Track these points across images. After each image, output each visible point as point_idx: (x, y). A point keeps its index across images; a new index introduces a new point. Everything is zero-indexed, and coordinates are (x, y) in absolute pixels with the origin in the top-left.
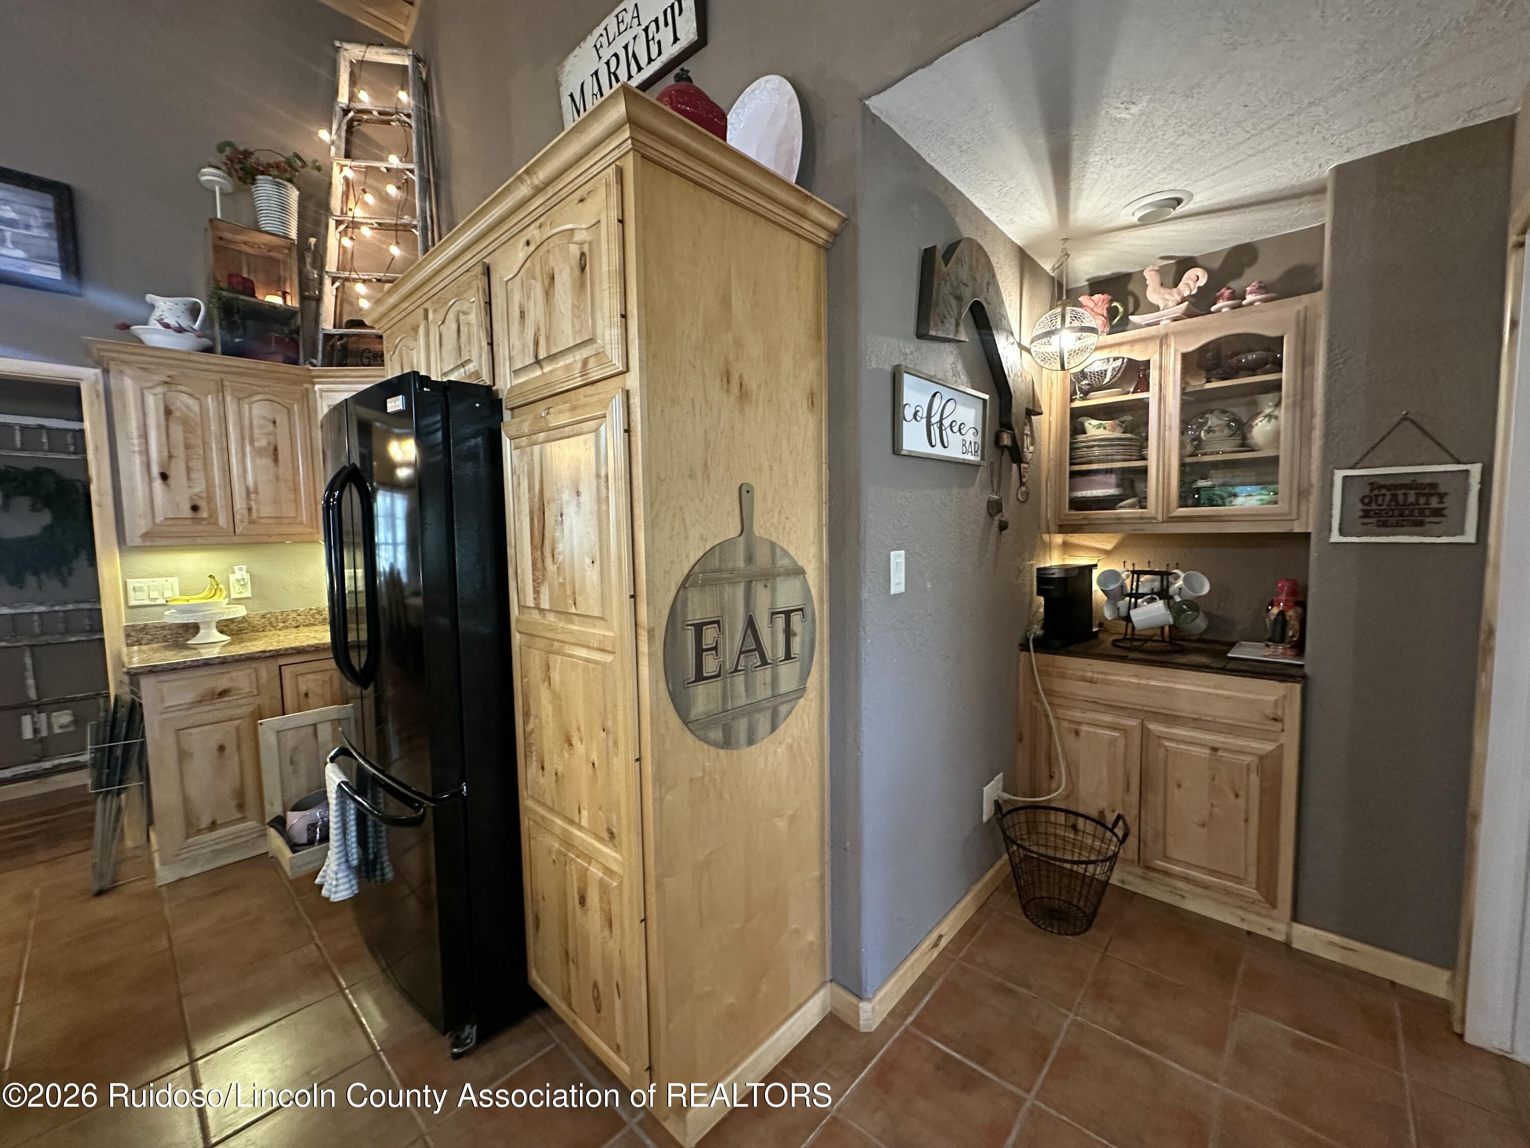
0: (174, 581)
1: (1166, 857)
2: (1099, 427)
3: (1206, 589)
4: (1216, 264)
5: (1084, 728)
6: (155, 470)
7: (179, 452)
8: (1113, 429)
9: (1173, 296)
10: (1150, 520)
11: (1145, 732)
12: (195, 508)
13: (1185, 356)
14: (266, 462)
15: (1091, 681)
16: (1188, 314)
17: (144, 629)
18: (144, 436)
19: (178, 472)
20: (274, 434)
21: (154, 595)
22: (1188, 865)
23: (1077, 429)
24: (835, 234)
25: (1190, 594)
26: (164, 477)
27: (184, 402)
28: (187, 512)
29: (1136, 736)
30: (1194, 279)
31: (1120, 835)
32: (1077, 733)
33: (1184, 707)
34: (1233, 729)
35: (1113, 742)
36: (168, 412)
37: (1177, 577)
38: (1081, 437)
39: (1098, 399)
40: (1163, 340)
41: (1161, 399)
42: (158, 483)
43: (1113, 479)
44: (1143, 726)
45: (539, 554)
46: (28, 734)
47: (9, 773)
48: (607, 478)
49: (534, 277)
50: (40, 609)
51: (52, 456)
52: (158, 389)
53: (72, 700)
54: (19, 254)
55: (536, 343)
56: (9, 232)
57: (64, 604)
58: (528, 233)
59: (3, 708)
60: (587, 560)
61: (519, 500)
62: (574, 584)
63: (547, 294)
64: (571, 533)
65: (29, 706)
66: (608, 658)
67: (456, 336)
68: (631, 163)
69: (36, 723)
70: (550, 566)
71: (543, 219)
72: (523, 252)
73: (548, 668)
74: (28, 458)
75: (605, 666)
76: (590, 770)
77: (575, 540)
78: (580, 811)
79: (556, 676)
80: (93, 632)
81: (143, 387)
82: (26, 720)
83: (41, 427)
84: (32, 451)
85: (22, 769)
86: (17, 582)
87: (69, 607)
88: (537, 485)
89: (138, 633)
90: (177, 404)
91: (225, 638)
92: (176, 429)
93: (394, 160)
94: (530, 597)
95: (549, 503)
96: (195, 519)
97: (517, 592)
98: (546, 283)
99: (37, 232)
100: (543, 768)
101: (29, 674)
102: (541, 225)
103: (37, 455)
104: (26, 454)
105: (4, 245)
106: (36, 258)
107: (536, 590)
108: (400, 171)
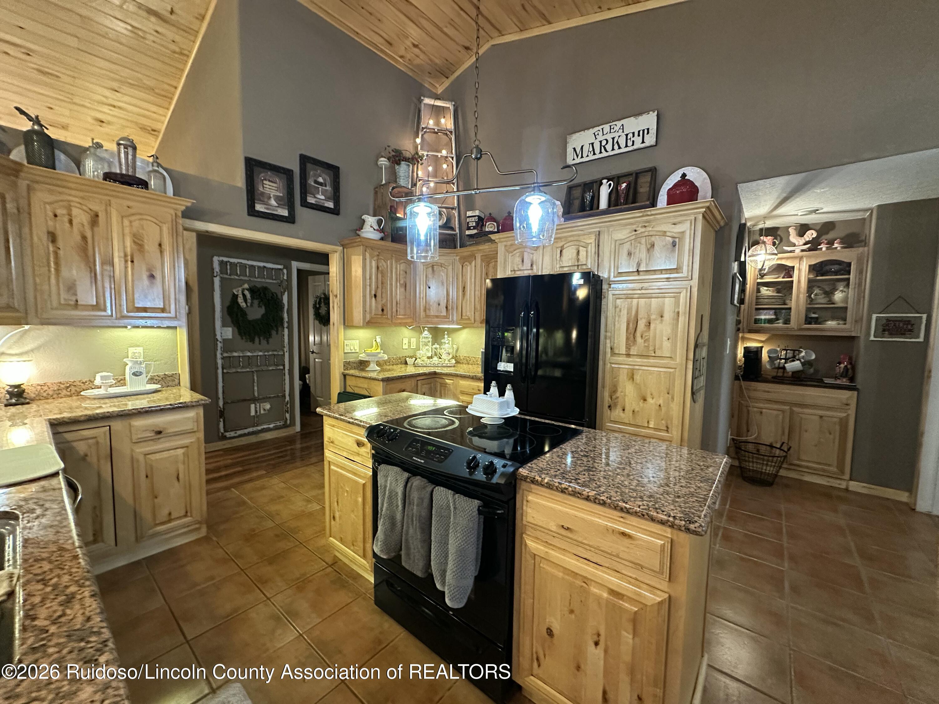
0: (358, 341)
1: (799, 459)
2: (767, 290)
3: (813, 357)
4: (818, 228)
5: (764, 410)
6: (373, 293)
7: (380, 286)
8: (773, 292)
9: (802, 241)
10: (792, 329)
11: (792, 412)
12: (383, 310)
13: (810, 266)
14: (403, 290)
15: (768, 392)
16: (810, 250)
17: (349, 363)
18: (370, 278)
19: (379, 295)
20: (405, 278)
21: (352, 348)
22: (809, 461)
23: (758, 291)
24: (721, 227)
25: (808, 358)
26: (375, 296)
27: (382, 264)
28: (380, 312)
29: (788, 414)
30: (811, 235)
31: (786, 450)
32: (761, 413)
33: (809, 401)
34: (829, 409)
35: (777, 416)
36: (378, 268)
37: (802, 352)
38: (759, 294)
39: (767, 279)
40: (801, 258)
41: (799, 281)
42: (374, 299)
43: (772, 312)
44: (791, 409)
45: (632, 336)
46: (253, 413)
47: (246, 431)
48: (678, 313)
49: (640, 243)
50: (261, 353)
51: (268, 281)
52: (375, 258)
53: (270, 397)
54: (323, 197)
55: (639, 265)
56: (321, 188)
57: (268, 352)
58: (634, 227)
59: (245, 400)
60: (665, 338)
61: (619, 316)
62: (655, 346)
63: (648, 250)
64: (655, 329)
65: (254, 400)
66: (672, 370)
67: (575, 254)
68: (700, 217)
69: (256, 408)
70: (639, 340)
71: (646, 225)
72: (630, 233)
73: (633, 375)
74: (260, 281)
75: (670, 373)
76: (657, 408)
77: (658, 332)
78: (648, 422)
79: (637, 377)
80: (277, 365)
81: (372, 257)
82: (253, 406)
83: (265, 267)
84: (262, 278)
85: (251, 430)
86: (253, 341)
87: (270, 353)
88: (634, 313)
89: (347, 365)
90: (380, 265)
91: (378, 368)
92: (380, 275)
93: (444, 152)
94: (623, 351)
95: (641, 319)
96: (382, 315)
97: (611, 349)
98: (649, 246)
99: (328, 188)
100: (624, 410)
101: (255, 384)
102: (645, 227)
103: (263, 280)
104: (259, 280)
105: (318, 193)
106: (328, 199)
107: (628, 348)
108: (447, 157)
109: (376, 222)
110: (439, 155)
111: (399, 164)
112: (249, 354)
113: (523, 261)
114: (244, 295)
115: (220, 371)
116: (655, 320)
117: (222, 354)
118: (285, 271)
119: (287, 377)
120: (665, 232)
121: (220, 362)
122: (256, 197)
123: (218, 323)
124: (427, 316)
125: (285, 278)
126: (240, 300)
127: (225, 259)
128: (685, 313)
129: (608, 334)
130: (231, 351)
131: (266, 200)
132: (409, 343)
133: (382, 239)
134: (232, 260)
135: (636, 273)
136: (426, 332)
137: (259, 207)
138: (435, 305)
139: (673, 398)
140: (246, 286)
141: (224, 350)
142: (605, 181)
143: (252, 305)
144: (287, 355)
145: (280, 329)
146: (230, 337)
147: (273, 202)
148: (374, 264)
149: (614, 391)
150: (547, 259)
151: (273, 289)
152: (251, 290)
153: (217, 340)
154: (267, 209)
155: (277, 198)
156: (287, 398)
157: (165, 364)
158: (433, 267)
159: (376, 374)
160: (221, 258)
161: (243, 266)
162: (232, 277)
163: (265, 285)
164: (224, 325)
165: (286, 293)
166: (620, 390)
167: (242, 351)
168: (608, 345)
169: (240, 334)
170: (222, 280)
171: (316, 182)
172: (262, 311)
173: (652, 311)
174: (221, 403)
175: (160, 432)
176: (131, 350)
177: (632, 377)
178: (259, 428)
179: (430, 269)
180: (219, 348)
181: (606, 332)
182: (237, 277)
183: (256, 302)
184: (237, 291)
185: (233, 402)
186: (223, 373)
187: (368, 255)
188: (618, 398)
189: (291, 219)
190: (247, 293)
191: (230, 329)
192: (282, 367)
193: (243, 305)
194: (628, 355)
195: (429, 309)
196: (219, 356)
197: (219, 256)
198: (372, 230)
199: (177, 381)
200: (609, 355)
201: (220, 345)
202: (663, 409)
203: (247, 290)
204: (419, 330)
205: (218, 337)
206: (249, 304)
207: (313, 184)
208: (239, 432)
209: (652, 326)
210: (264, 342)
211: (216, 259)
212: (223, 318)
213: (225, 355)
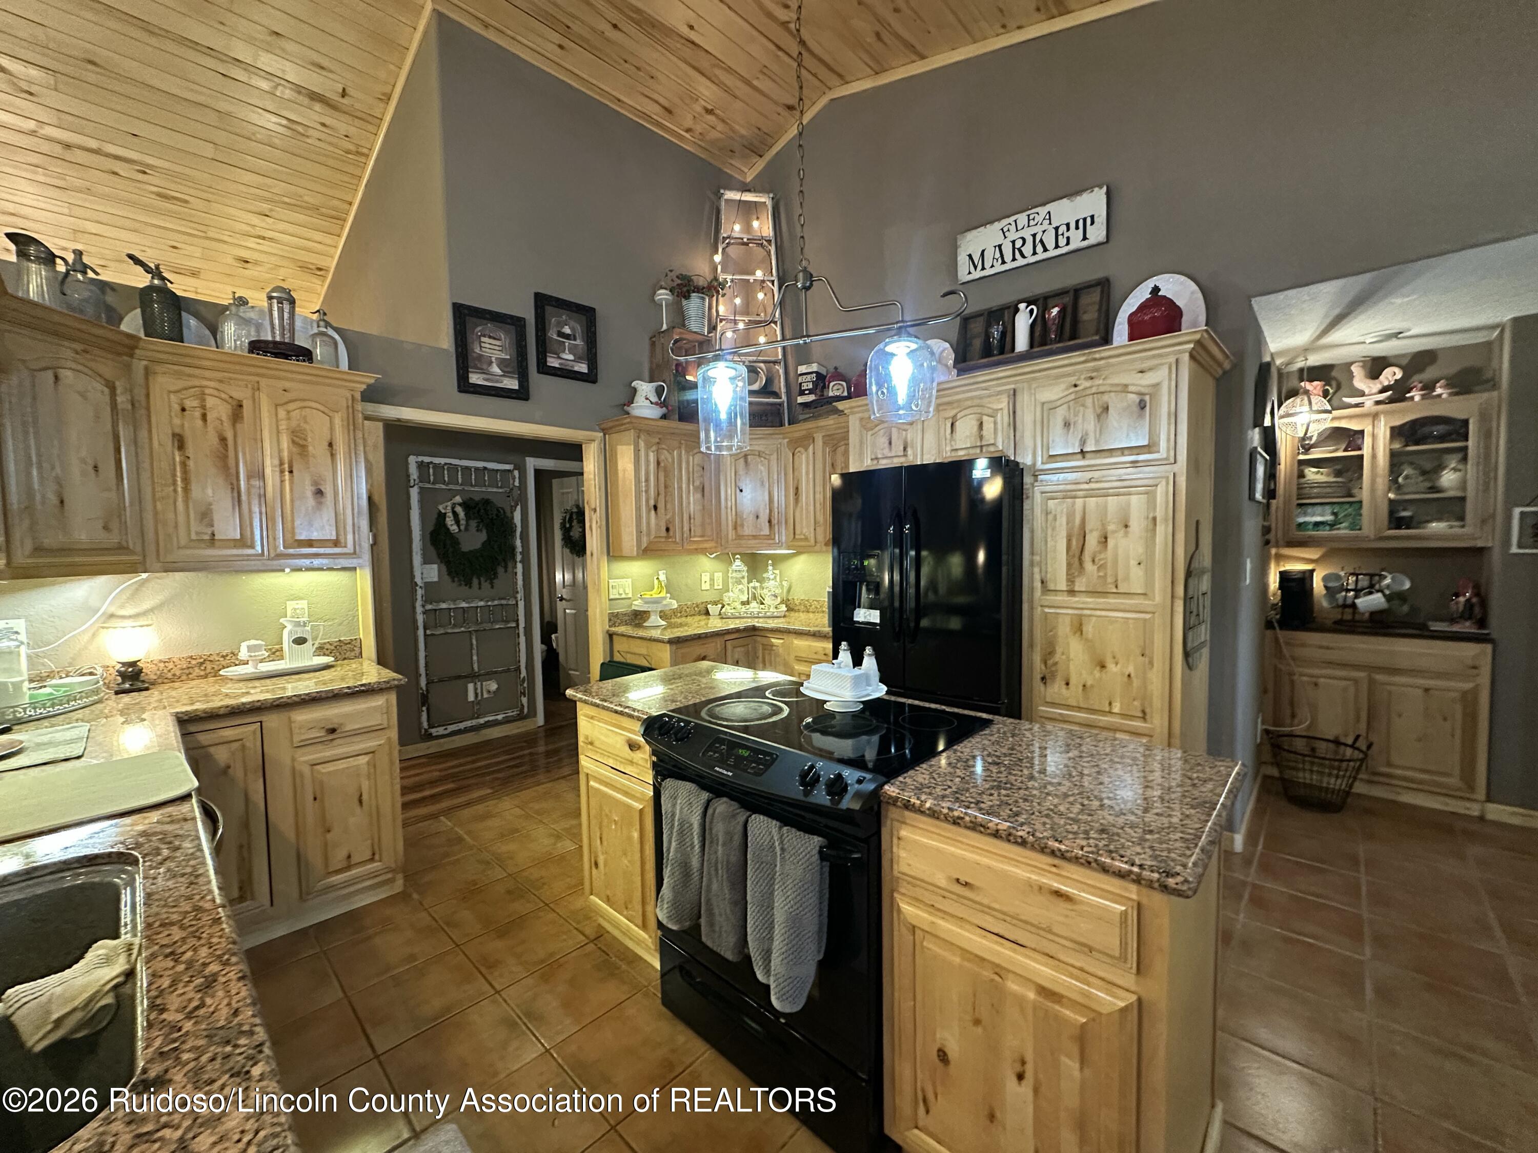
1: (1389, 764)
2: (1318, 473)
3: (1407, 585)
4: (1404, 362)
5: (1322, 680)
6: (652, 503)
7: (662, 491)
8: (1328, 475)
9: (1376, 386)
10: (1366, 539)
11: (1372, 682)
12: (668, 530)
13: (1393, 429)
14: (699, 496)
15: (1328, 648)
16: (1391, 401)
17: (617, 615)
18: (647, 480)
19: (661, 506)
20: (702, 476)
21: (621, 591)
22: (1408, 768)
23: (1301, 475)
25: (1397, 588)
26: (655, 508)
27: (665, 456)
28: (664, 533)
29: (1364, 687)
30: (1391, 375)
31: (1364, 748)
32: (1316, 684)
33: (1404, 664)
34: (1439, 675)
35: (1345, 689)
36: (658, 463)
37: (1385, 577)
38: (1303, 480)
39: (1316, 454)
40: (1375, 416)
41: (1374, 456)
42: (653, 512)
43: (1328, 509)
44: (1369, 676)
45: (1076, 560)
46: (471, 698)
47: (462, 726)
48: (1154, 519)
49: (1083, 405)
50: (482, 603)
51: (490, 490)
52: (654, 448)
53: (496, 672)
54: (571, 357)
55: (1083, 442)
56: (567, 343)
57: (493, 600)
58: (1073, 380)
59: (459, 677)
60: (1133, 563)
61: (1054, 529)
62: (1116, 576)
63: (1099, 416)
64: (1116, 547)
65: (473, 677)
66: (1148, 616)
67: (976, 428)
68: (1186, 357)
69: (476, 689)
70: (1089, 567)
71: (1094, 374)
72: (1067, 389)
73: (1081, 625)
74: (478, 491)
75: (1145, 620)
76: (1126, 679)
77: (1120, 551)
78: (1110, 704)
79: (1089, 629)
80: (507, 622)
81: (648, 447)
82: (471, 686)
83: (485, 468)
84: (481, 486)
85: (469, 724)
86: (469, 584)
87: (496, 602)
88: (1078, 521)
89: (614, 618)
90: (662, 457)
91: (664, 623)
92: (662, 475)
93: (759, 274)
94: (1062, 585)
95: (1091, 531)
96: (668, 537)
97: (1042, 582)
98: (1099, 411)
99: (579, 342)
100: (1067, 684)
101: (474, 652)
102: (1092, 378)
103: (484, 489)
104: (476, 489)
105: (564, 351)
106: (578, 359)
107: (1071, 580)
108: (763, 281)
109: (653, 390)
110: (751, 278)
111: (687, 297)
112: (464, 605)
113: (890, 443)
114: (455, 514)
115: (421, 632)
116: (1114, 532)
117: (423, 606)
118: (516, 473)
119: (522, 639)
120: (1126, 386)
121: (420, 618)
122: (471, 364)
123: (417, 559)
124: (739, 537)
125: (517, 484)
126: (450, 521)
127: (427, 459)
128: (1166, 520)
129: (1037, 558)
130: (438, 602)
131: (485, 367)
132: (712, 580)
133: (664, 417)
134: (437, 460)
135: (1080, 456)
136: (738, 562)
137: (475, 378)
138: (752, 518)
139: (1151, 663)
140: (458, 499)
141: (427, 600)
142: (1022, 306)
143: (466, 529)
144: (521, 604)
145: (510, 565)
146: (436, 579)
147: (495, 369)
148: (652, 457)
149: (1049, 652)
150: (930, 438)
151: (499, 502)
152: (464, 505)
153: (416, 584)
154: (487, 380)
155: (502, 363)
156: (524, 673)
157: (340, 624)
158: (746, 456)
159: (659, 631)
160: (420, 459)
161: (453, 469)
162: (437, 486)
163: (486, 497)
164: (426, 561)
165: (519, 508)
166: (1059, 650)
167: (454, 601)
168: (1037, 577)
169: (450, 573)
170: (422, 491)
171: (561, 334)
172: (483, 536)
173: (1109, 518)
174: (423, 682)
175: (333, 731)
176: (291, 605)
177: (1079, 628)
178: (482, 721)
179: (742, 461)
180: (419, 597)
181: (1032, 554)
182: (443, 487)
183: (473, 524)
184: (445, 508)
185: (440, 681)
186: (425, 635)
187: (642, 444)
188: (1056, 664)
189: (522, 394)
190: (459, 509)
191: (435, 566)
192: (514, 625)
193: (454, 528)
194: (1072, 592)
195: (742, 526)
196: (419, 610)
197: (417, 455)
198: (647, 403)
199: (357, 650)
200: (1038, 593)
201: (420, 592)
202: (1136, 683)
203: (460, 505)
204: (726, 558)
205: (418, 580)
206: (462, 528)
207: (555, 337)
208: (452, 728)
209: (1111, 543)
210: (486, 585)
211: (412, 460)
212: (424, 550)
213: (429, 607)
